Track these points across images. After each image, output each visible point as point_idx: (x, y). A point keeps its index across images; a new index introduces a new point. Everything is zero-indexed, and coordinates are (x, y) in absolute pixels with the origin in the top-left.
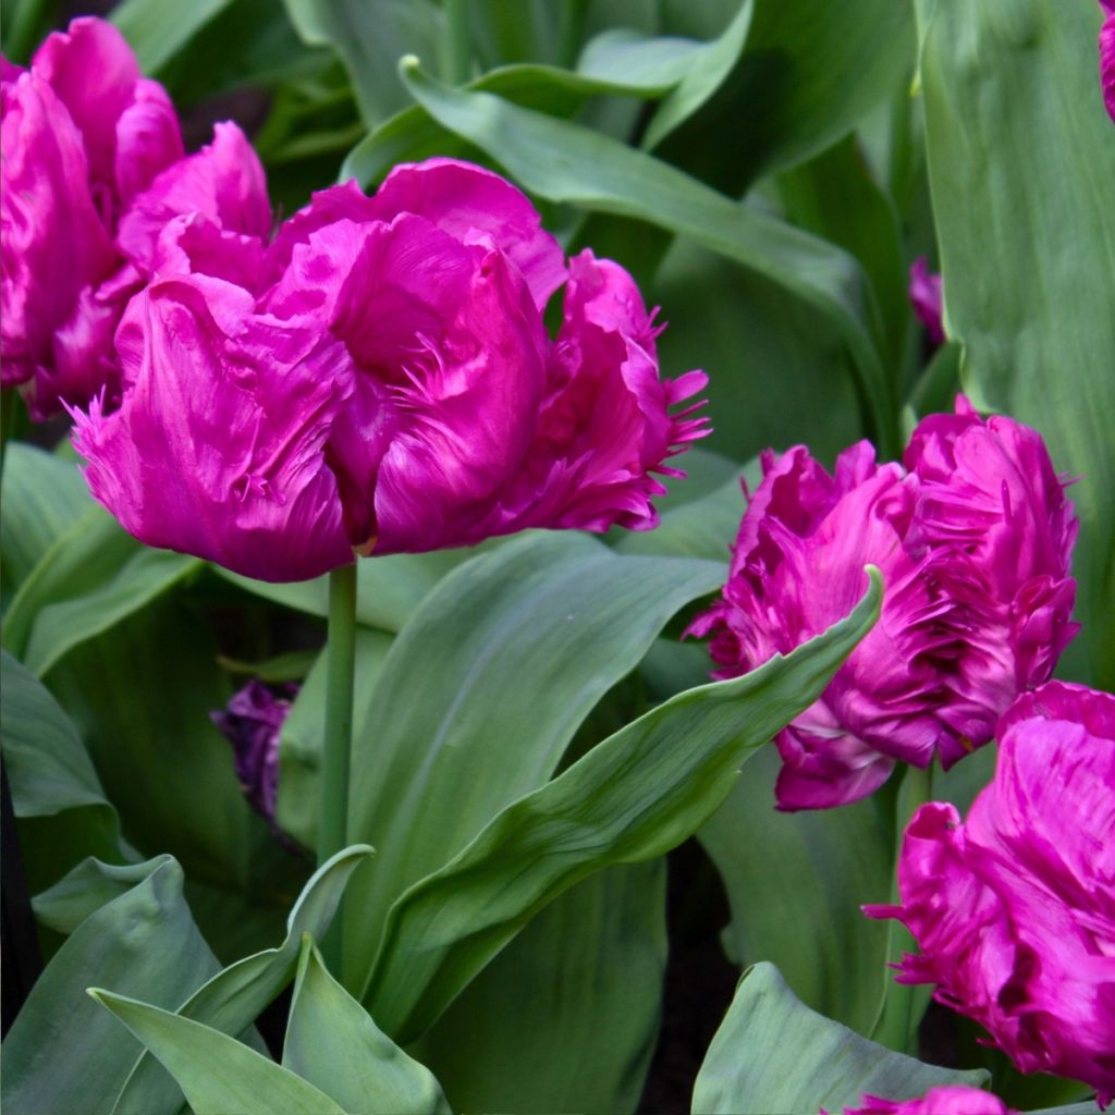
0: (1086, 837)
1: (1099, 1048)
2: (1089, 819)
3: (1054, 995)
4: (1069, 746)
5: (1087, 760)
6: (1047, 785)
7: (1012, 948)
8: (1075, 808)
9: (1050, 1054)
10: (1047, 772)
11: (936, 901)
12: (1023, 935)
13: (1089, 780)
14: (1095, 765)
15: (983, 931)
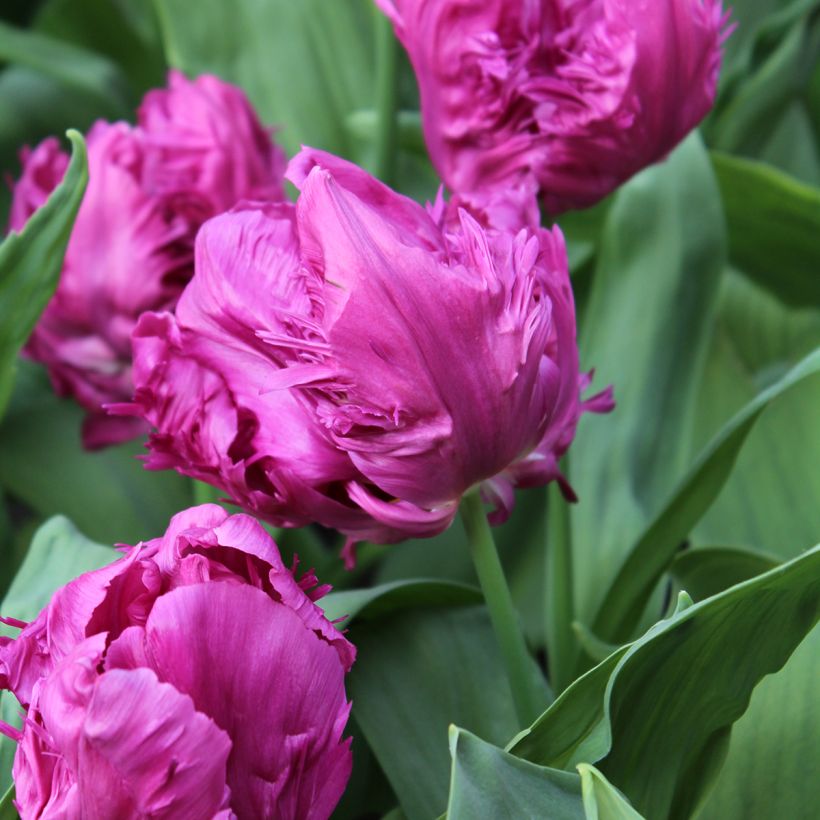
0: (275, 299)
1: (317, 475)
2: (276, 282)
3: (273, 441)
4: (250, 228)
5: (267, 235)
6: (236, 264)
7: (234, 413)
8: (263, 277)
9: (279, 493)
10: (235, 253)
11: (164, 390)
12: (242, 401)
13: (271, 252)
14: (274, 237)
15: (207, 407)
